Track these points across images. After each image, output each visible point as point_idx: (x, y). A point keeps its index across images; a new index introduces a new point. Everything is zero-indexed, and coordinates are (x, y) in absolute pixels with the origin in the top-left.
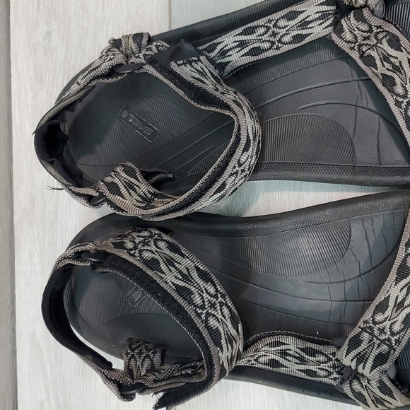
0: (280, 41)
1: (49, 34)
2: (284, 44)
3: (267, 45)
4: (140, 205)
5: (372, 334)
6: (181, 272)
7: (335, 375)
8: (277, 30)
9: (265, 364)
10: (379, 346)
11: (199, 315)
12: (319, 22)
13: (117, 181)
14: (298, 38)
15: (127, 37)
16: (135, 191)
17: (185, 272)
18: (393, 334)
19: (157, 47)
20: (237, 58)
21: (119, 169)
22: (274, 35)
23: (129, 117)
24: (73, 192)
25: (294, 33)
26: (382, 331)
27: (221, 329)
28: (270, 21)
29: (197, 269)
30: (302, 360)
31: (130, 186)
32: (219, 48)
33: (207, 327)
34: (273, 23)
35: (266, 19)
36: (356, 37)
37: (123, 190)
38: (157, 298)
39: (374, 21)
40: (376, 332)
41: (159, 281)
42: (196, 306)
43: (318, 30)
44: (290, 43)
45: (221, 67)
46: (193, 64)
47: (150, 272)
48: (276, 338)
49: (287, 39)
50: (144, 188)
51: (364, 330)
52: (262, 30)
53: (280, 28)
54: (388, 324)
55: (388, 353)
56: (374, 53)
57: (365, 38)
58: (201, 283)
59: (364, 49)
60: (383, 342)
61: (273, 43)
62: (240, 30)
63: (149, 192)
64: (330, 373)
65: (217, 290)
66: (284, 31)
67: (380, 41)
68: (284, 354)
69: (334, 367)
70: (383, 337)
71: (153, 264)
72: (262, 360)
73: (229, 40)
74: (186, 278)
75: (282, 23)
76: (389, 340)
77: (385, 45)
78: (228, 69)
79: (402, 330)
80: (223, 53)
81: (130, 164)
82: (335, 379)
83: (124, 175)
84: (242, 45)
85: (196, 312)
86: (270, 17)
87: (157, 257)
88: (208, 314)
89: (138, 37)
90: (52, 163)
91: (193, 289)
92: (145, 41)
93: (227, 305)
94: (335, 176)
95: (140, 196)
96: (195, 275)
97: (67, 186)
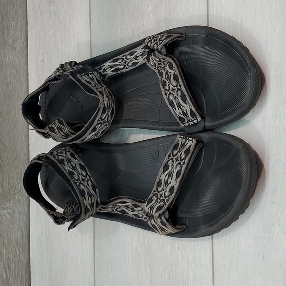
0: (127, 65)
1: (43, 60)
2: (129, 66)
3: (122, 67)
4: (63, 137)
5: (157, 197)
6: (72, 165)
7: (145, 217)
8: (126, 60)
9: (120, 212)
10: (160, 202)
11: (76, 184)
12: (141, 57)
13: (54, 126)
14: (134, 64)
15: (66, 63)
16: (62, 131)
17: (74, 165)
18: (165, 197)
19: (77, 67)
20: (110, 73)
21: (56, 121)
22: (125, 62)
23: (73, 98)
24: (38, 131)
25: (133, 61)
26: (161, 196)
27: (86, 190)
29: (80, 164)
30: (133, 210)
31: (59, 129)
32: (103, 68)
33: (79, 188)
34: (125, 57)
35: (122, 55)
36: (155, 64)
37: (56, 130)
38: (61, 176)
39: (161, 57)
40: (159, 196)
41: (62, 168)
42: (76, 180)
43: (141, 60)
44: (131, 66)
45: (104, 76)
46: (89, 75)
47: (59, 165)
48: (123, 200)
49: (130, 64)
50: (67, 129)
51: (154, 195)
52: (121, 60)
53: (128, 59)
54: (163, 192)
55: (163, 206)
56: (163, 71)
57: (159, 64)
58: (80, 170)
59: (160, 69)
60: (161, 201)
61: (125, 66)
62: (111, 60)
63: (69, 132)
64: (143, 216)
65: (87, 174)
67: (165, 65)
68: (127, 207)
69: (144, 213)
70: (161, 198)
71: (62, 162)
72: (119, 210)
73: (107, 64)
74: (74, 168)
75: (128, 57)
76: (164, 200)
77: (167, 67)
78: (106, 77)
79: (170, 195)
80: (105, 70)
81: (61, 119)
82: (145, 219)
83: (57, 124)
84: (112, 66)
85: (75, 182)
86: (124, 54)
87: (64, 158)
88: (80, 183)
89: (70, 63)
90: (28, 118)
91: (75, 172)
92: (73, 65)
93: (91, 180)
94: (150, 126)
95: (64, 133)
96: (78, 167)
97: (35, 128)
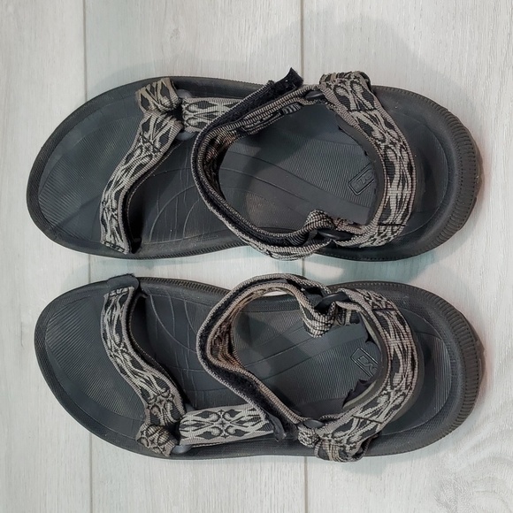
0: (219, 417)
2: (216, 414)
8: (220, 427)
22: (223, 424)
25: (207, 420)
28: (225, 436)
34: (223, 434)
35: (228, 440)
44: (212, 413)
49: (214, 417)
52: (231, 430)
53: (218, 428)
61: (224, 417)
62: (246, 436)
66: (216, 424)
75: (216, 432)
86: (224, 440)
